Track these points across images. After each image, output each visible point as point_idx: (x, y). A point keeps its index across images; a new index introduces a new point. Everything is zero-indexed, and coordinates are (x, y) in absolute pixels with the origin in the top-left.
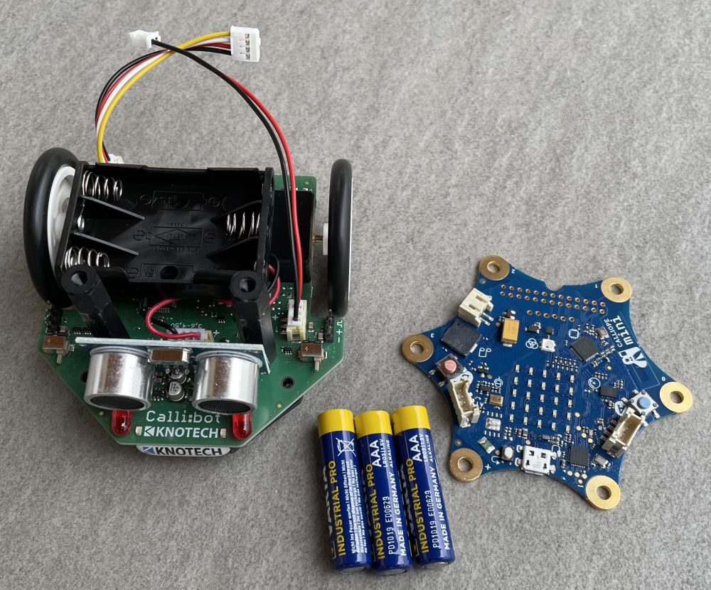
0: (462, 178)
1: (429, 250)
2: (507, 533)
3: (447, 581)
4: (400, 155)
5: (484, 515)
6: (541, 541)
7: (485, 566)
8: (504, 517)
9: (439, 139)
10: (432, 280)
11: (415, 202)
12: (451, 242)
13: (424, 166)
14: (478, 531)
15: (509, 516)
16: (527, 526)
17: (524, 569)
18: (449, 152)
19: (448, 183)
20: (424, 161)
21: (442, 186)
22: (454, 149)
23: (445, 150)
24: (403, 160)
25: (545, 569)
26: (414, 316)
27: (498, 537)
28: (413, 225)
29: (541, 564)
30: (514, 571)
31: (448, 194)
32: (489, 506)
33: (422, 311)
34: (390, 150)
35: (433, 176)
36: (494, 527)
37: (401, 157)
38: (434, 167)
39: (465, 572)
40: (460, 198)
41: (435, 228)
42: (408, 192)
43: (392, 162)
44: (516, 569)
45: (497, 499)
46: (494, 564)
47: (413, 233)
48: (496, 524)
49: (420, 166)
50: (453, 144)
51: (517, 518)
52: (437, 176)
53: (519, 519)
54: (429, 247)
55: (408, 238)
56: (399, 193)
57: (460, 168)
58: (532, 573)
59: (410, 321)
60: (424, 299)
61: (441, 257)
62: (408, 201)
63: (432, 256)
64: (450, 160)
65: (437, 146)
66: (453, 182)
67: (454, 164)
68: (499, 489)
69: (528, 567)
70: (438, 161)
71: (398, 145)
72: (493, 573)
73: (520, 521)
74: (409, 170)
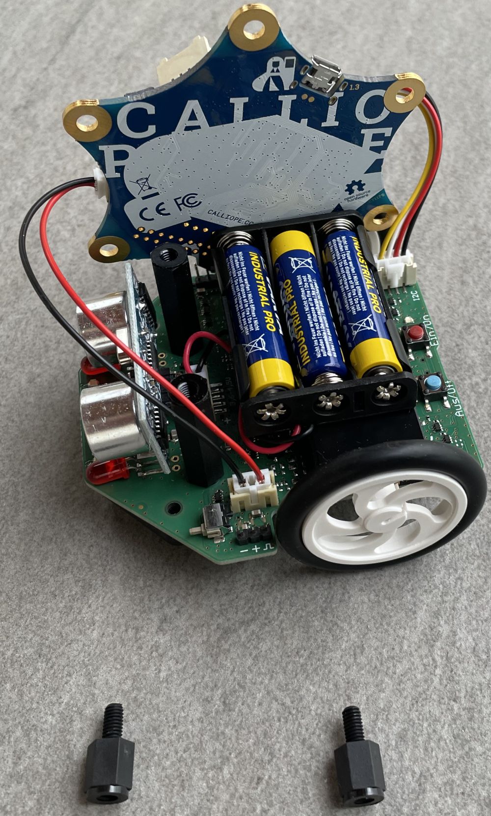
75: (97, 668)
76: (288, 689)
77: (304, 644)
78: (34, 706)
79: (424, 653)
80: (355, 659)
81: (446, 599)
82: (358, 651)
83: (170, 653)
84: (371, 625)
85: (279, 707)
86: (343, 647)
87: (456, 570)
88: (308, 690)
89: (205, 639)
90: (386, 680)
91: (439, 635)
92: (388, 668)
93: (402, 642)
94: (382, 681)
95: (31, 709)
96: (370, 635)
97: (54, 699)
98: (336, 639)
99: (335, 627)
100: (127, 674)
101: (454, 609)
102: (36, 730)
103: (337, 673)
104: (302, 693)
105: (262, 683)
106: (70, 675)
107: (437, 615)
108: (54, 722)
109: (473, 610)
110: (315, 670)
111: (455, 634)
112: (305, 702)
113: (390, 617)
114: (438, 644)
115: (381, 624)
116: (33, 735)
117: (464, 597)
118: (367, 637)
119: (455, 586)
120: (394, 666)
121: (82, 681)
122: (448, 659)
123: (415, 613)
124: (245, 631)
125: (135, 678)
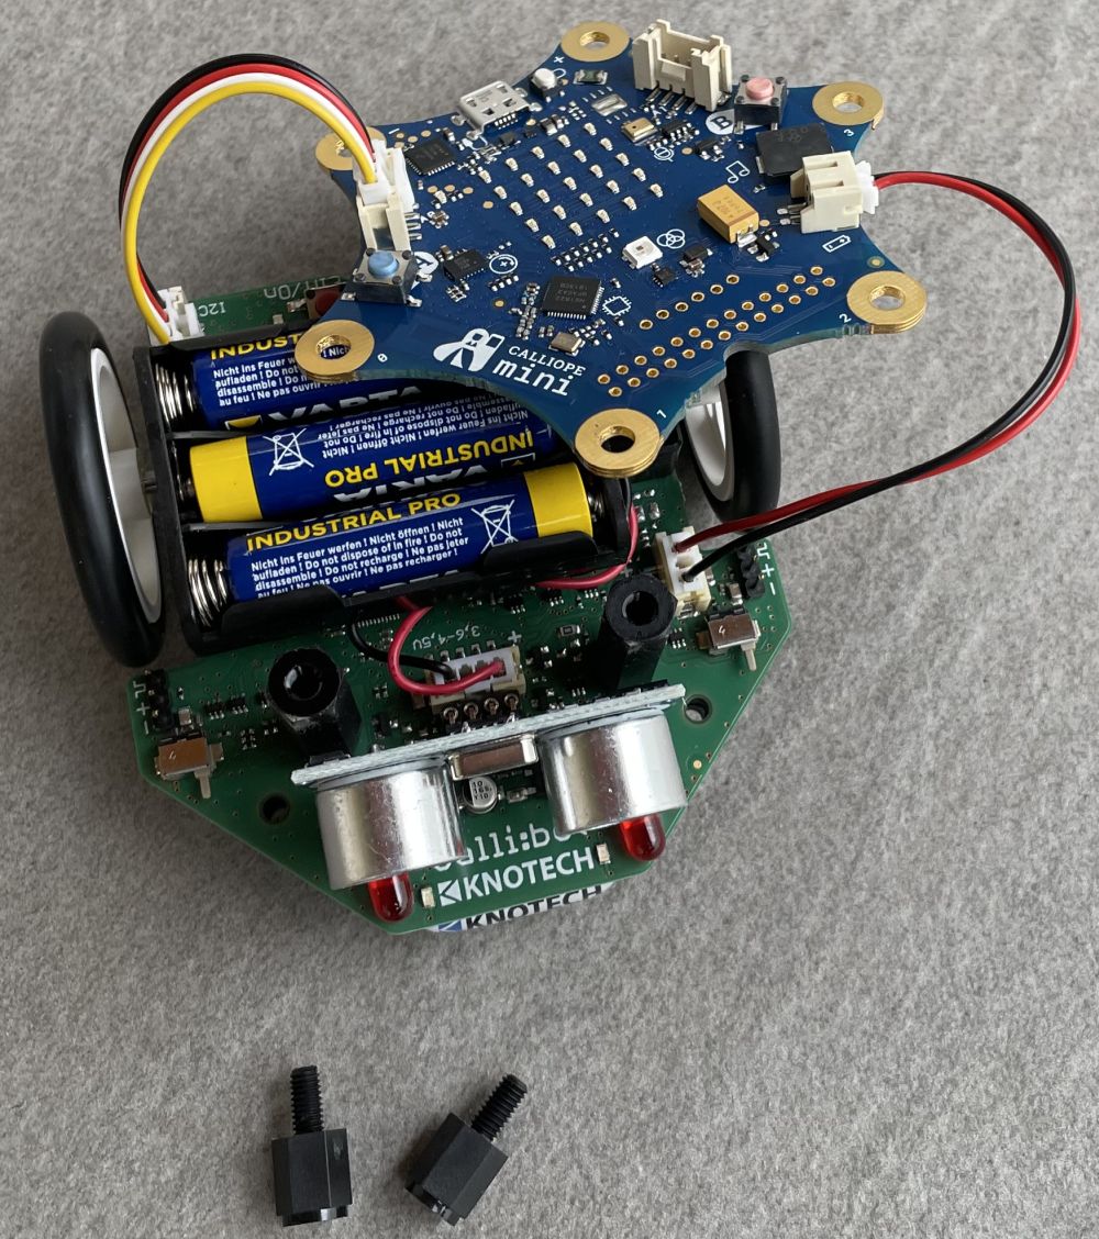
0: (1054, 124)
1: (955, 277)
2: (1003, 905)
3: (865, 979)
4: (930, 46)
5: (964, 861)
6: (1067, 932)
7: (947, 962)
8: (1003, 872)
9: (1021, 26)
10: (948, 345)
11: (944, 161)
12: (1005, 266)
13: (979, 83)
14: (946, 890)
15: (1013, 872)
16: (1046, 898)
17: (1022, 983)
18: (1039, 60)
19: (1024, 131)
20: (982, 69)
21: (1008, 136)
22: (1049, 55)
23: (1031, 53)
24: (936, 59)
25: (1065, 989)
26: (898, 417)
27: (984, 911)
28: (931, 214)
29: (1058, 978)
30: (1002, 983)
31: (1017, 156)
32: (976, 845)
33: (915, 411)
34: (910, 33)
35: (994, 109)
36: (980, 889)
37: (933, 52)
38: (1000, 88)
39: (904, 967)
40: (1042, 170)
41: (976, 229)
42: (934, 136)
43: (911, 61)
44: (1007, 980)
45: (997, 832)
46: (967, 961)
47: (928, 231)
48: (986, 883)
49: (970, 82)
50: (1050, 42)
51: (1029, 878)
52: (1002, 110)
53: (1033, 880)
54: (956, 270)
55: (914, 240)
56: (913, 135)
57: (1056, 102)
58: (1037, 993)
59: (887, 427)
60: (923, 384)
61: (978, 297)
62: (930, 158)
63: (956, 290)
64: (1038, 78)
65: (1014, 40)
66: (1034, 129)
67: (1045, 90)
68: (1007, 813)
69: (1031, 980)
70: (1010, 77)
71: (930, 23)
72: (960, 979)
73: (1034, 887)
74: (944, 84)
75: (330, 992)
76: (605, 1156)
77: (657, 1089)
78: (220, 1015)
79: (838, 1190)
80: (727, 1150)
81: (914, 1109)
82: (737, 1138)
83: (447, 1014)
84: (776, 1103)
85: (581, 1181)
86: (716, 1121)
87: (953, 1065)
88: (634, 1171)
89: (509, 1010)
90: (761, 1208)
91: (877, 1168)
92: (772, 1189)
93: (812, 1154)
94: (754, 1207)
95: (213, 1018)
96: (766, 1120)
97: (252, 1018)
98: (711, 1102)
99: (716, 1082)
100: (371, 1020)
101: (920, 1132)
102: (210, 1056)
103: (689, 1163)
104: (625, 1171)
105: (568, 1126)
106: (286, 985)
107: (887, 1131)
108: (240, 1056)
109: (950, 1148)
110: (657, 1143)
111: (902, 1176)
112: (621, 1191)
113: (812, 1100)
114: (868, 1184)
115: (792, 1109)
116: (204, 1064)
117: (944, 1120)
118: (762, 1120)
119: (939, 1093)
120: (784, 1190)
121: (301, 1003)
122: (873, 1214)
123: (853, 1112)
124: (575, 1026)
125: (382, 1033)
